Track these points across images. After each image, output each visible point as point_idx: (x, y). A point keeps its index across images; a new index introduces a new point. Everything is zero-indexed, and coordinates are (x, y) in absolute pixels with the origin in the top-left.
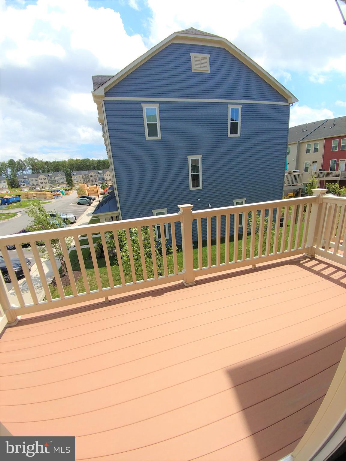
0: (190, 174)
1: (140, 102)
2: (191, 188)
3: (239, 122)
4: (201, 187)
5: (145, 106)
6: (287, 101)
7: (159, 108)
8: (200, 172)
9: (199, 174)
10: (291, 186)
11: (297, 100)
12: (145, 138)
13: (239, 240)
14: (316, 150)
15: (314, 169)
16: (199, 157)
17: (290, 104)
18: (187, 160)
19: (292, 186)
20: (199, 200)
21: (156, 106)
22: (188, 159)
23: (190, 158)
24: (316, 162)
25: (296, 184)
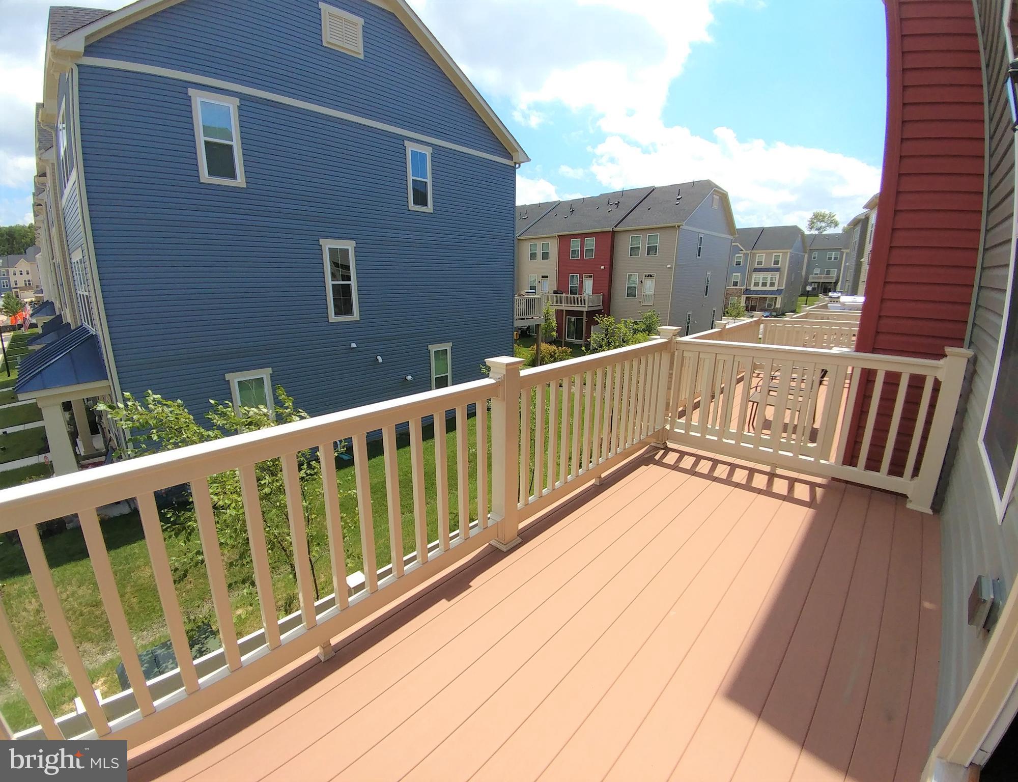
0: (329, 283)
1: (185, 85)
2: (333, 318)
3: (429, 181)
4: (356, 316)
5: (198, 99)
6: (511, 158)
7: (239, 108)
8: (352, 278)
9: (349, 286)
10: (524, 319)
11: (529, 160)
12: (198, 177)
13: (447, 433)
14: (545, 256)
15: (544, 289)
16: (349, 245)
17: (515, 163)
18: (320, 248)
19: (527, 319)
20: (354, 345)
21: (232, 105)
22: (321, 246)
23: (327, 245)
24: (547, 277)
25: (532, 316)
